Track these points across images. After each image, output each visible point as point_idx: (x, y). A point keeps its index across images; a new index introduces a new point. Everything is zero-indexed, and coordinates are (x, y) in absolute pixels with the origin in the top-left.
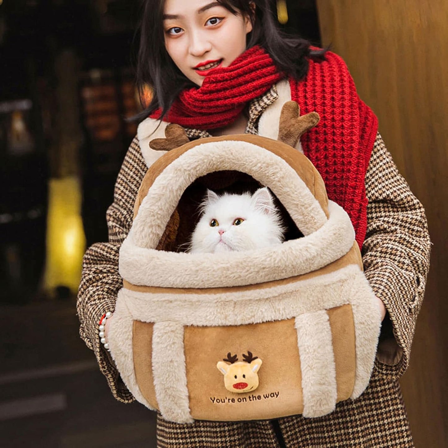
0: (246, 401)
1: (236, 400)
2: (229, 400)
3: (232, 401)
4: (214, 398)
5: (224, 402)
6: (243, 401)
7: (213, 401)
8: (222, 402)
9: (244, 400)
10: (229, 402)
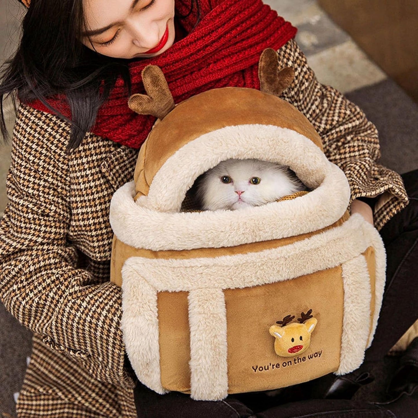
0: (291, 364)
1: (281, 365)
2: (273, 366)
3: (276, 366)
4: (257, 367)
5: (268, 369)
6: (288, 365)
7: (255, 370)
8: (265, 370)
9: (290, 363)
10: (273, 368)
